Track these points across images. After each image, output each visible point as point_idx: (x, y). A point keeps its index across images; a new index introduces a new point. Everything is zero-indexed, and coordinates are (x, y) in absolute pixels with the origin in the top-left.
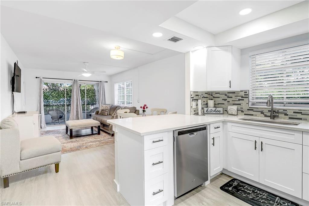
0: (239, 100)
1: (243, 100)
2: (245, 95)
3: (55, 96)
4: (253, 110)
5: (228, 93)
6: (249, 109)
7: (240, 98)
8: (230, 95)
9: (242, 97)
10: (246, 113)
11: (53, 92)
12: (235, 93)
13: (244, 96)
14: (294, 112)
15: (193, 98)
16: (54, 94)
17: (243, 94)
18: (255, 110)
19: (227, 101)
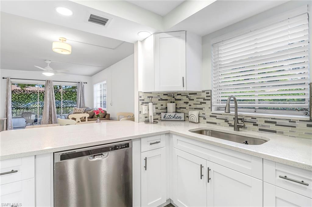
0: (201, 103)
1: (205, 103)
2: (207, 96)
3: (34, 98)
4: (216, 117)
5: (190, 94)
6: (212, 115)
7: (202, 100)
8: (192, 97)
9: (204, 100)
10: (209, 121)
11: (32, 93)
12: (196, 94)
13: (206, 98)
14: (266, 122)
15: (143, 100)
16: (33, 96)
17: (204, 95)
18: (218, 117)
19: (188, 104)
